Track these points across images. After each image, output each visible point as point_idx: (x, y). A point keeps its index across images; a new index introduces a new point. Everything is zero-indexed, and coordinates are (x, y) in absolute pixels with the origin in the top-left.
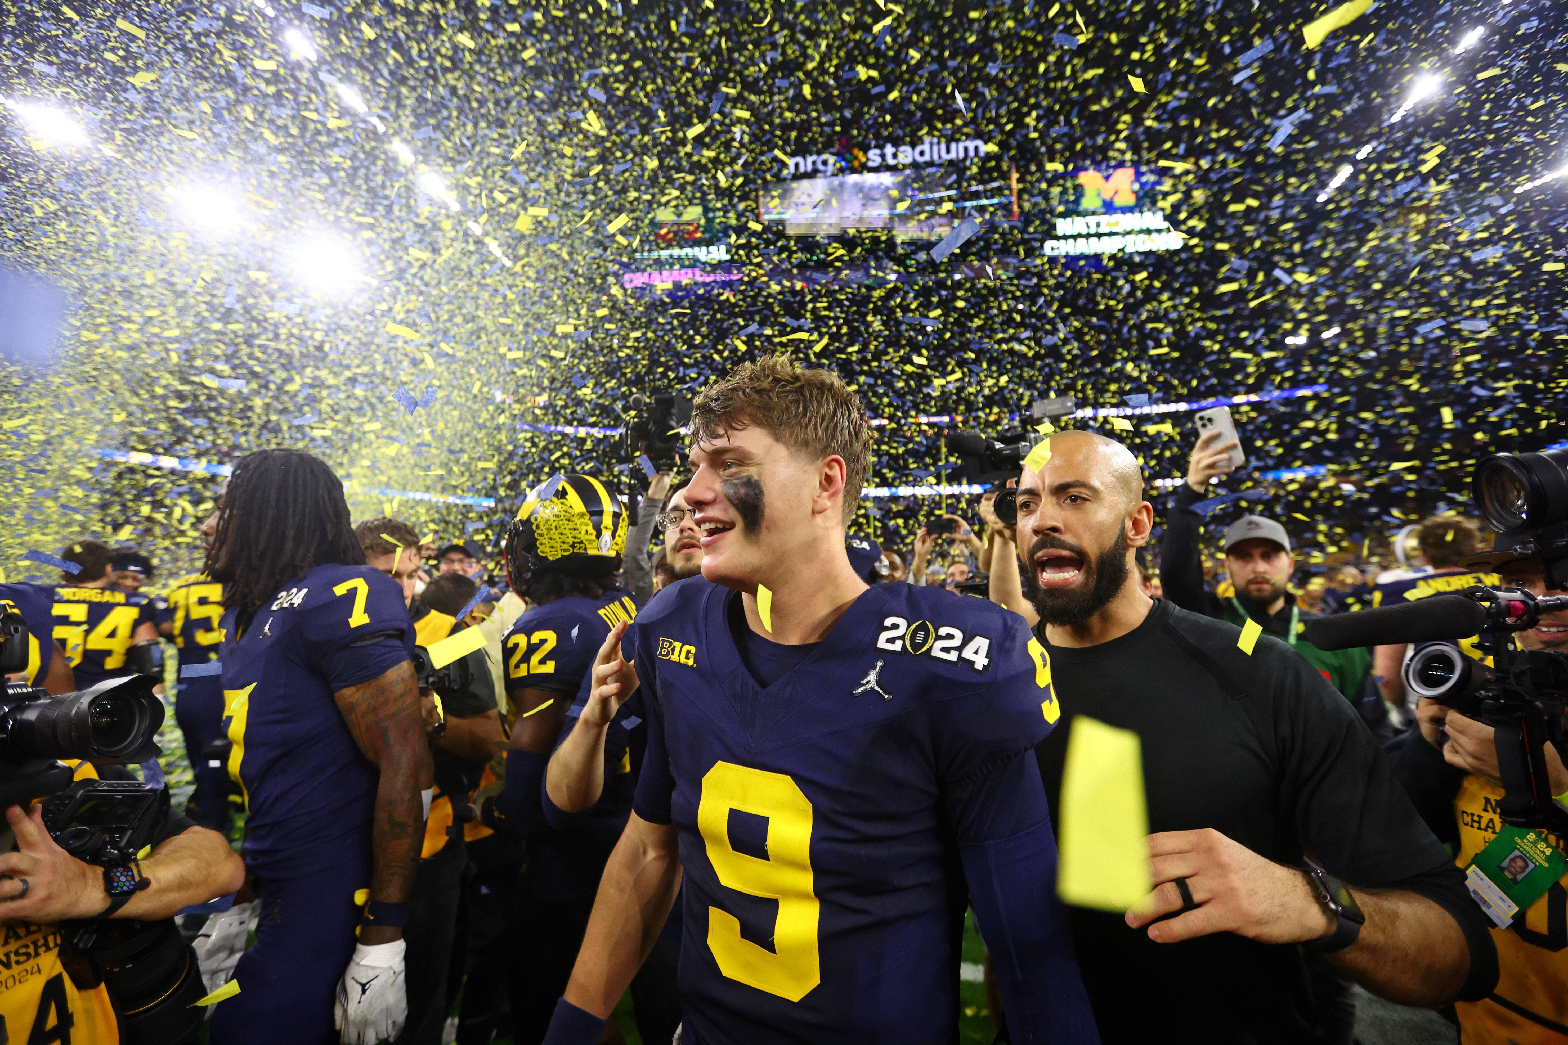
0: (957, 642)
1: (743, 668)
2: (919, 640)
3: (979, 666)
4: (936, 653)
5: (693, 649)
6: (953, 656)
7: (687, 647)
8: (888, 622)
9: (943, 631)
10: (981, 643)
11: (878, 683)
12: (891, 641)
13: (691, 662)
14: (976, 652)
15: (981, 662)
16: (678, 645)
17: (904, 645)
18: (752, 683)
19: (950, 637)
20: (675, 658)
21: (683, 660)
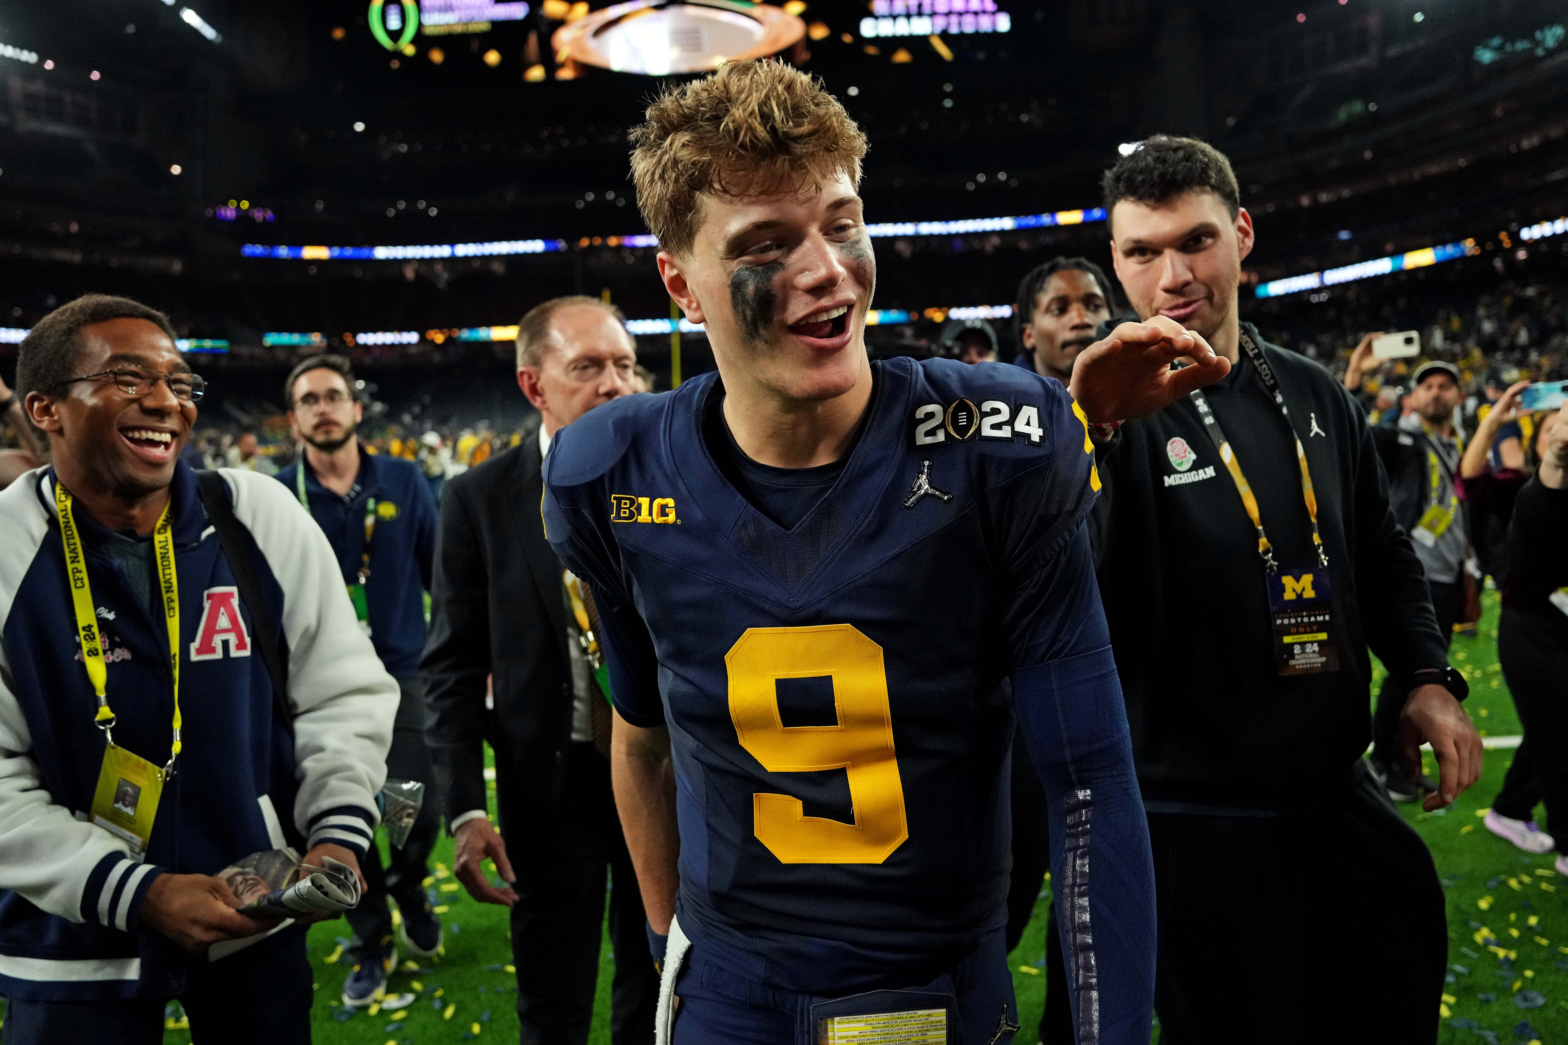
0: (1005, 416)
1: (751, 508)
2: (963, 422)
3: (1035, 438)
4: (987, 432)
5: (671, 502)
6: (1006, 432)
7: (658, 501)
8: (921, 413)
9: (987, 406)
10: (1029, 412)
11: (930, 484)
12: (931, 433)
13: (671, 518)
14: (1028, 424)
15: (1036, 433)
16: (644, 501)
17: (947, 434)
18: (770, 525)
19: (996, 411)
20: (644, 517)
21: (659, 520)
